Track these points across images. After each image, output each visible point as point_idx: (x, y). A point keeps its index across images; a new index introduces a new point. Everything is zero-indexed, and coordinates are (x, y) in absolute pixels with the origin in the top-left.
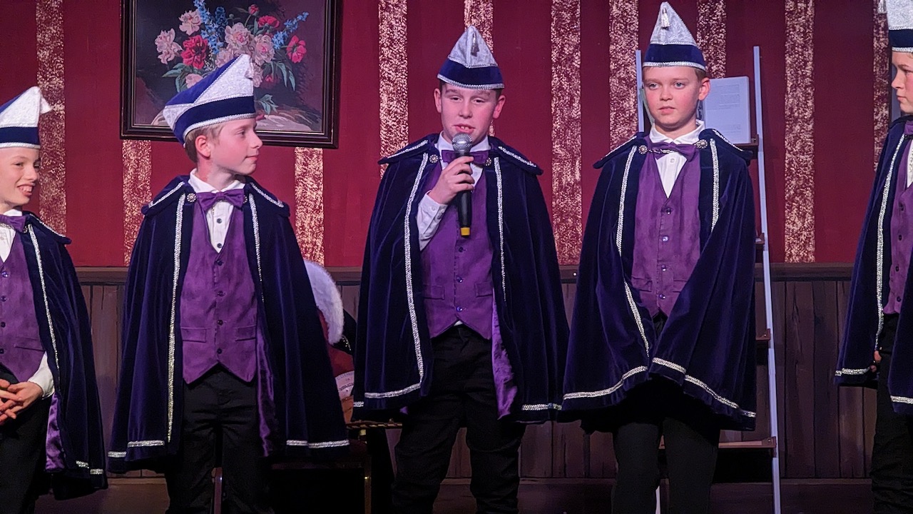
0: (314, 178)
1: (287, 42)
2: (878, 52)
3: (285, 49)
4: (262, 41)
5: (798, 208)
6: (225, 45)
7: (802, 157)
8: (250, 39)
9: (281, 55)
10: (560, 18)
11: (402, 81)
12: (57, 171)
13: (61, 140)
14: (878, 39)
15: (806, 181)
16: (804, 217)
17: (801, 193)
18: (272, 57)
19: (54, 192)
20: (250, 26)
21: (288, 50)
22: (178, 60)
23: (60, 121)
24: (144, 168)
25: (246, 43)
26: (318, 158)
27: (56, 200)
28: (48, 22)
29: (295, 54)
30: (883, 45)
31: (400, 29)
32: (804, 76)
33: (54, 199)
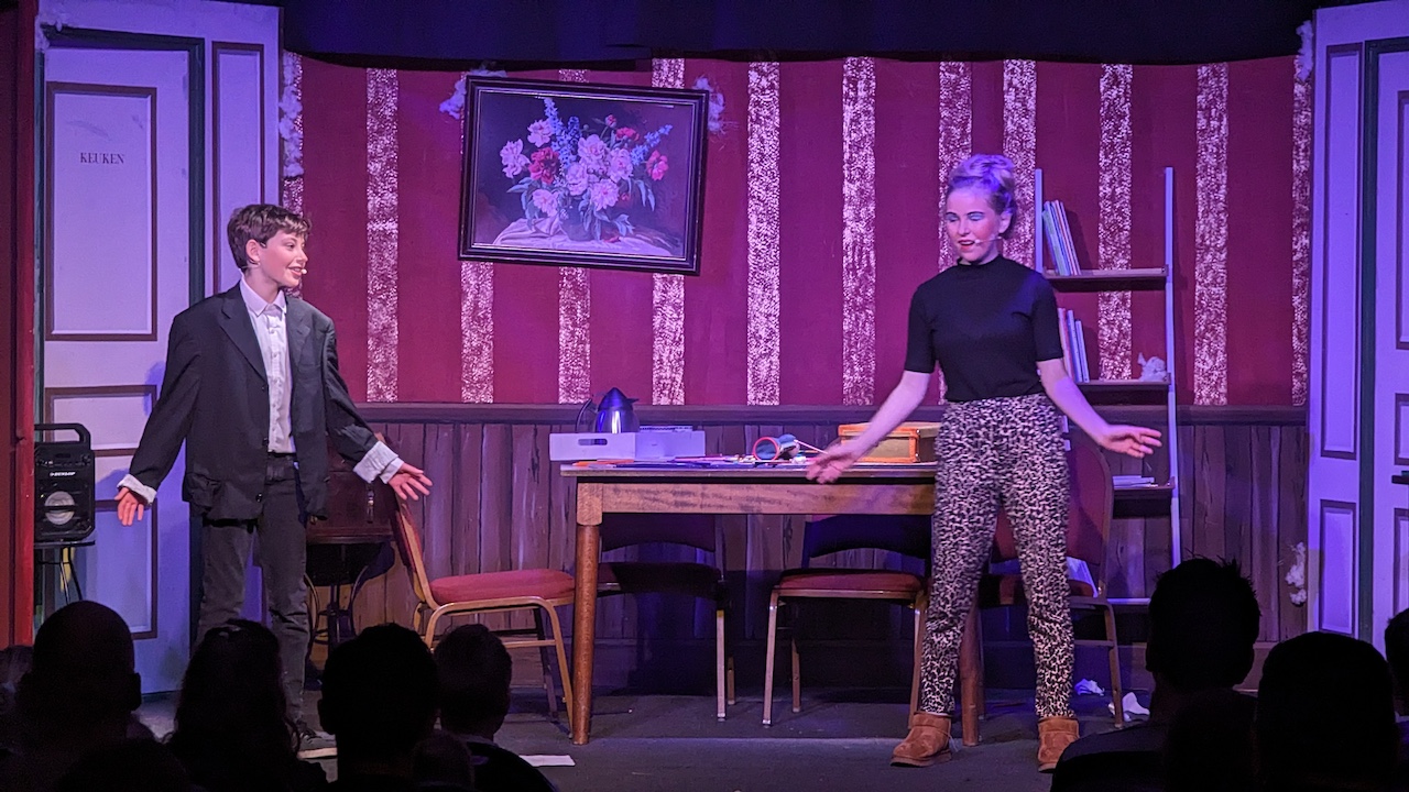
0: (674, 306)
1: (647, 159)
2: (1297, 176)
3: (644, 165)
4: (618, 155)
5: (1209, 345)
6: (578, 159)
7: (1214, 289)
8: (606, 153)
9: (640, 172)
10: (949, 133)
11: (774, 201)
12: (388, 296)
13: (393, 262)
14: (1298, 161)
15: (1219, 315)
16: (1215, 355)
17: (1213, 329)
18: (629, 173)
19: (385, 319)
20: (607, 139)
21: (648, 166)
22: (526, 173)
23: (392, 241)
24: (484, 294)
25: (600, 157)
26: (679, 284)
27: (386, 328)
28: (380, 132)
29: (655, 171)
30: (1303, 167)
31: (772, 144)
32: (1217, 201)
33: (384, 328)
